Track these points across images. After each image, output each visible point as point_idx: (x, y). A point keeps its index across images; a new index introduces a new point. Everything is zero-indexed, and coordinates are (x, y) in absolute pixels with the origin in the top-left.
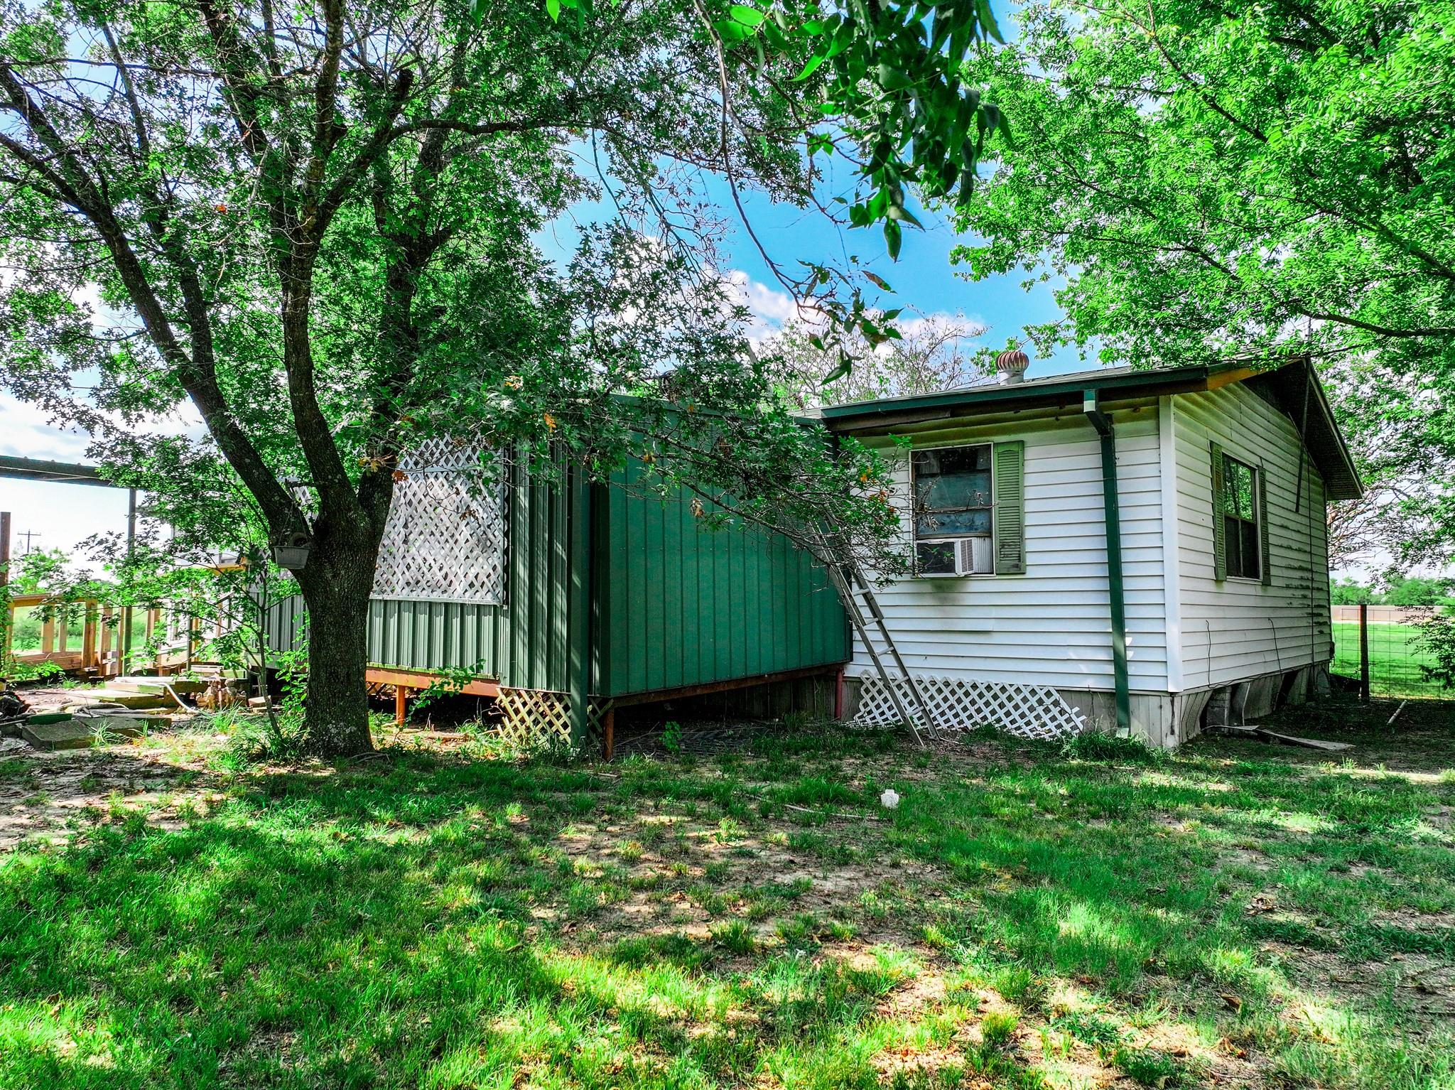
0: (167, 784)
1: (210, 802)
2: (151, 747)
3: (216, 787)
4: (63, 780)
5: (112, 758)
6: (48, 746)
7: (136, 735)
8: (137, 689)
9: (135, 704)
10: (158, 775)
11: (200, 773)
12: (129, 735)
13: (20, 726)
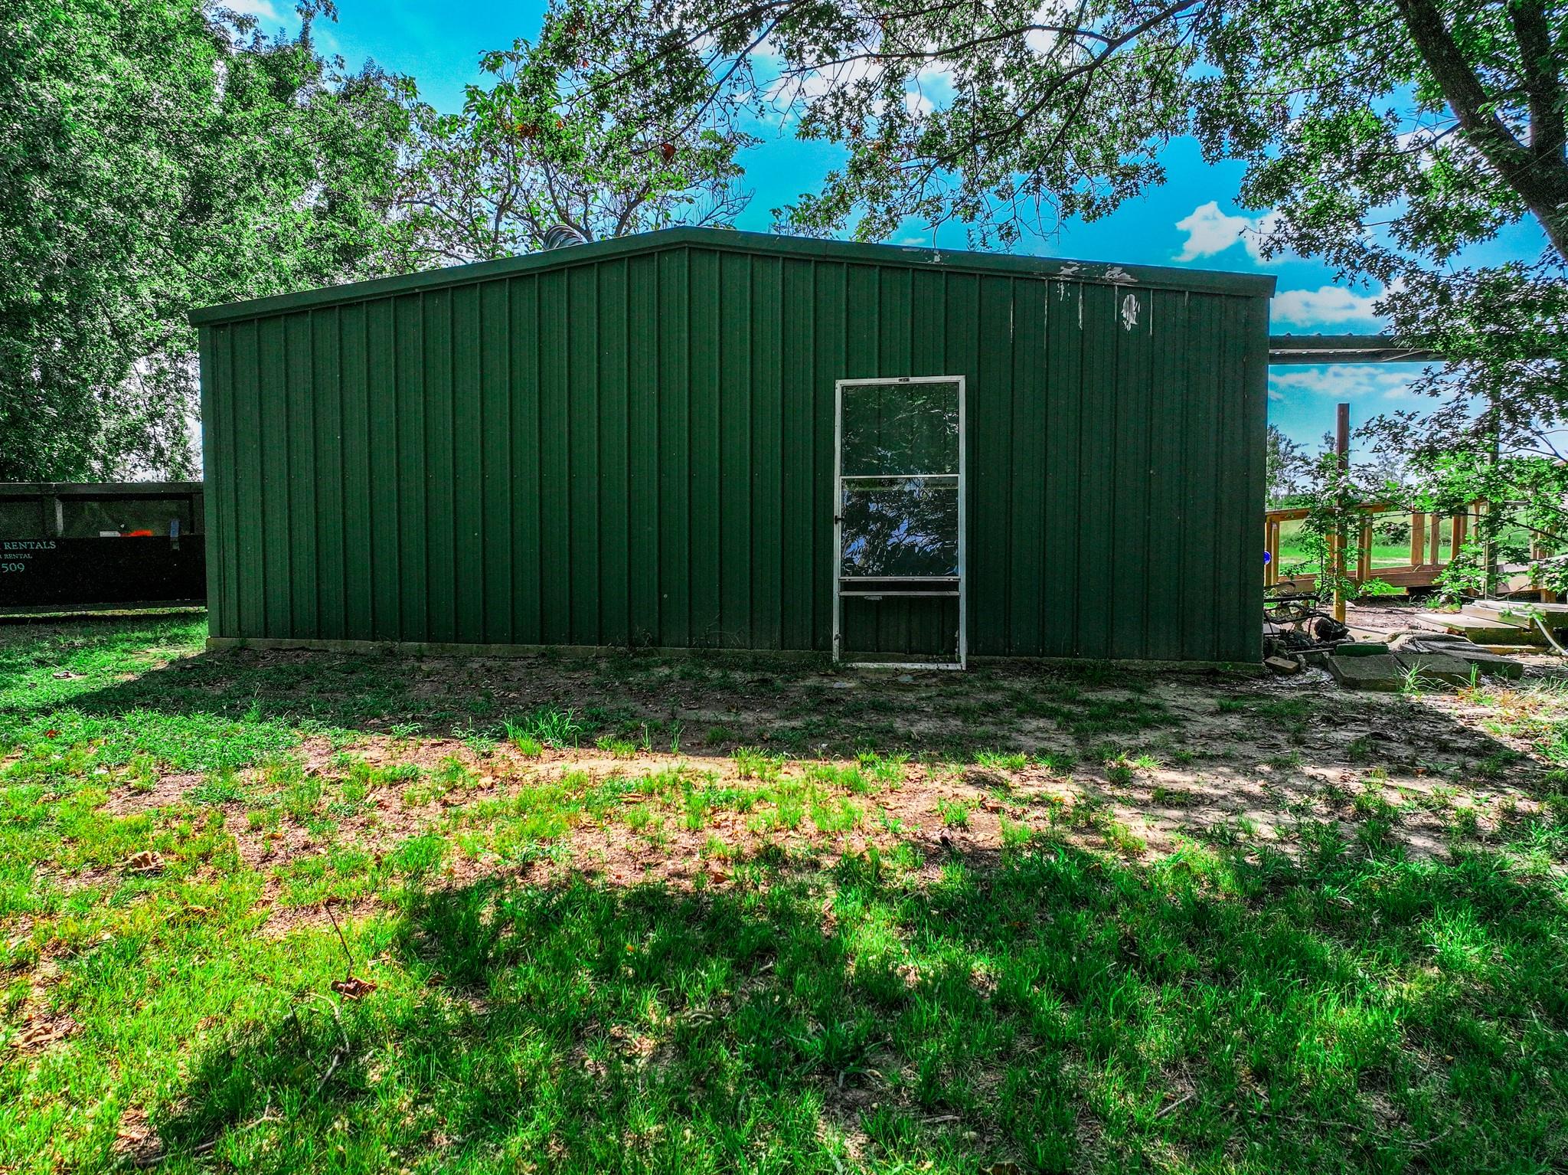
0: (1464, 767)
1: (1510, 813)
2: (1478, 702)
3: (1532, 788)
4: (1340, 735)
5: (1416, 713)
6: (1351, 685)
7: (1463, 685)
8: (1497, 618)
9: (1482, 636)
10: (1459, 750)
11: (1523, 757)
12: (1451, 682)
13: (1327, 655)
